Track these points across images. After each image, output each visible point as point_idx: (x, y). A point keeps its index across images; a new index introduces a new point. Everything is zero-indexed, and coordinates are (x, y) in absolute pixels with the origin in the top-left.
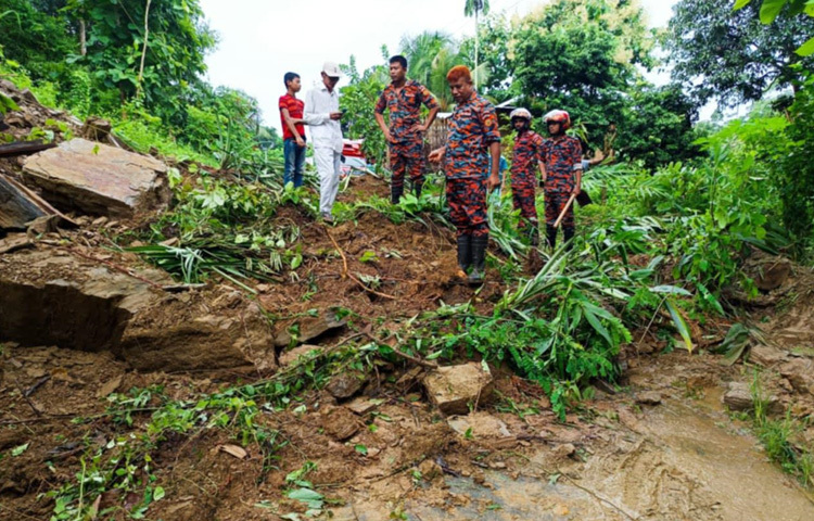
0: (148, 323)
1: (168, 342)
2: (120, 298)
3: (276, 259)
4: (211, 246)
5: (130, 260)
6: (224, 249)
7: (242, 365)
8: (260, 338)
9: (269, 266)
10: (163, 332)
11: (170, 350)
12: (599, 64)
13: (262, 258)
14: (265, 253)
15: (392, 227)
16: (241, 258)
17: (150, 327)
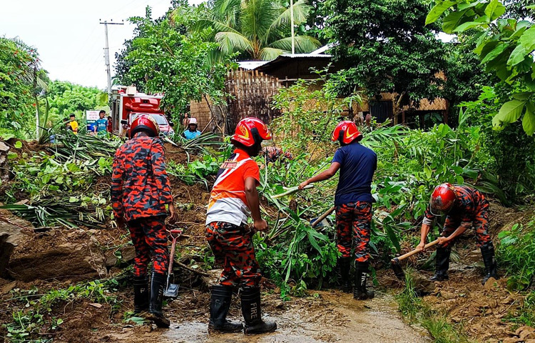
0: (27, 250)
1: (41, 261)
2: (6, 236)
3: (100, 213)
4: (53, 205)
5: (5, 214)
6: (62, 207)
7: (88, 272)
8: (98, 258)
9: (95, 218)
10: (38, 255)
11: (42, 266)
12: (416, 10)
13: (90, 212)
14: (91, 209)
15: (186, 187)
16: (74, 212)
17: (29, 252)
